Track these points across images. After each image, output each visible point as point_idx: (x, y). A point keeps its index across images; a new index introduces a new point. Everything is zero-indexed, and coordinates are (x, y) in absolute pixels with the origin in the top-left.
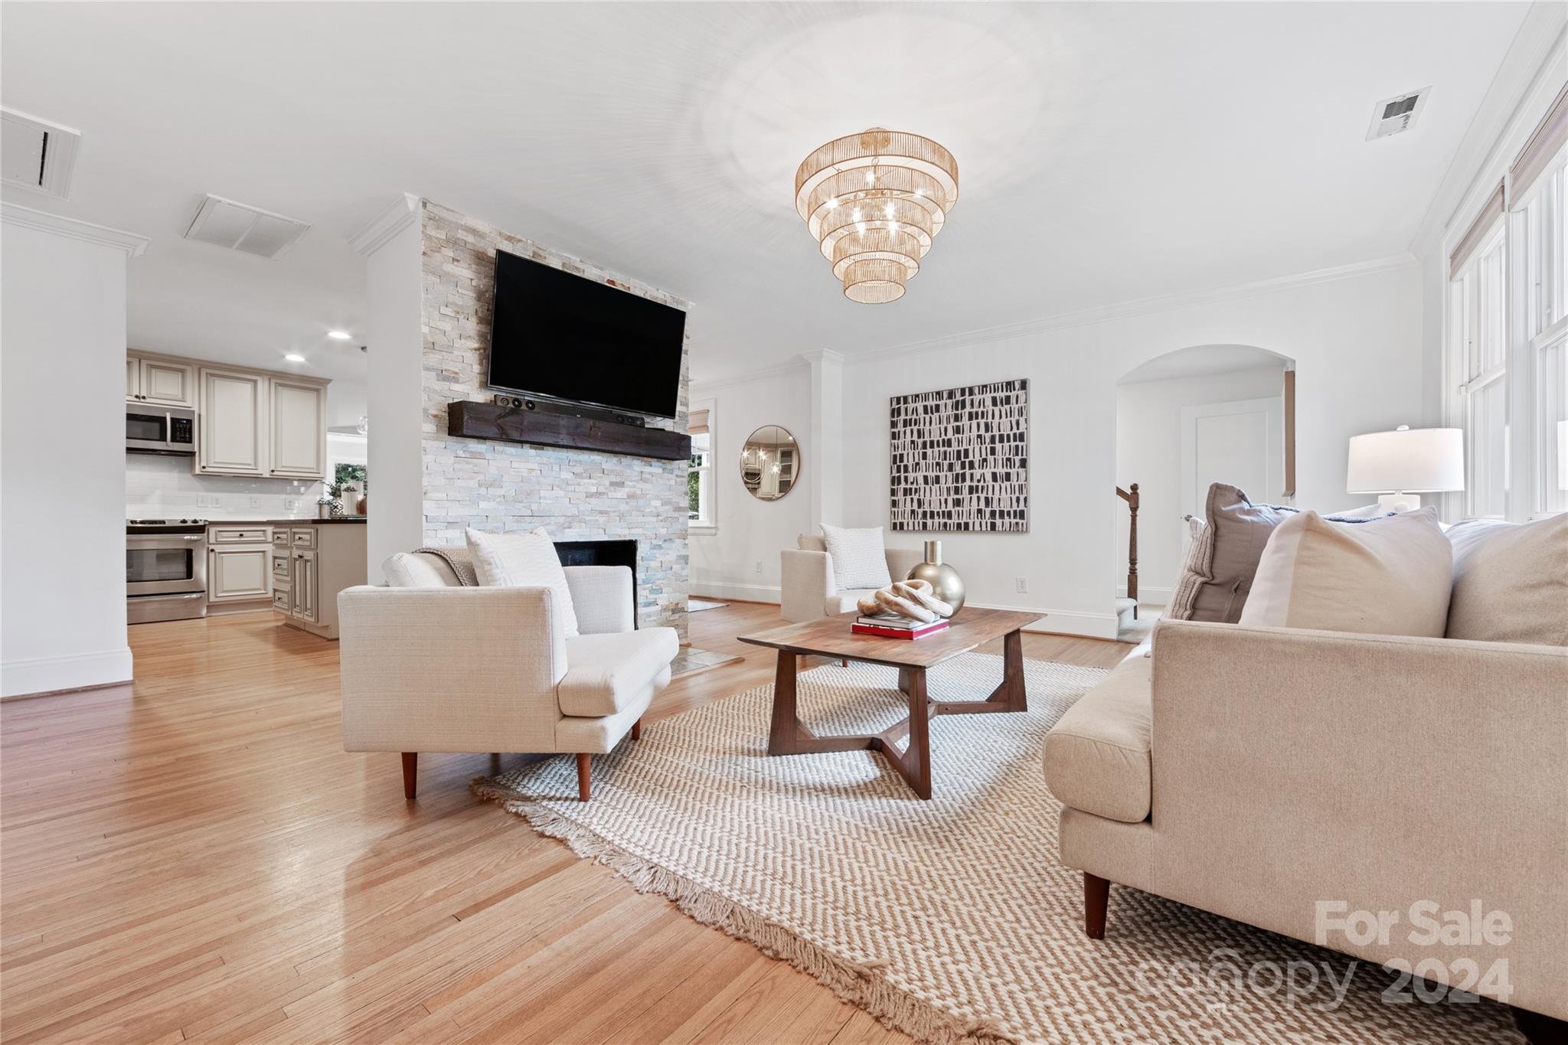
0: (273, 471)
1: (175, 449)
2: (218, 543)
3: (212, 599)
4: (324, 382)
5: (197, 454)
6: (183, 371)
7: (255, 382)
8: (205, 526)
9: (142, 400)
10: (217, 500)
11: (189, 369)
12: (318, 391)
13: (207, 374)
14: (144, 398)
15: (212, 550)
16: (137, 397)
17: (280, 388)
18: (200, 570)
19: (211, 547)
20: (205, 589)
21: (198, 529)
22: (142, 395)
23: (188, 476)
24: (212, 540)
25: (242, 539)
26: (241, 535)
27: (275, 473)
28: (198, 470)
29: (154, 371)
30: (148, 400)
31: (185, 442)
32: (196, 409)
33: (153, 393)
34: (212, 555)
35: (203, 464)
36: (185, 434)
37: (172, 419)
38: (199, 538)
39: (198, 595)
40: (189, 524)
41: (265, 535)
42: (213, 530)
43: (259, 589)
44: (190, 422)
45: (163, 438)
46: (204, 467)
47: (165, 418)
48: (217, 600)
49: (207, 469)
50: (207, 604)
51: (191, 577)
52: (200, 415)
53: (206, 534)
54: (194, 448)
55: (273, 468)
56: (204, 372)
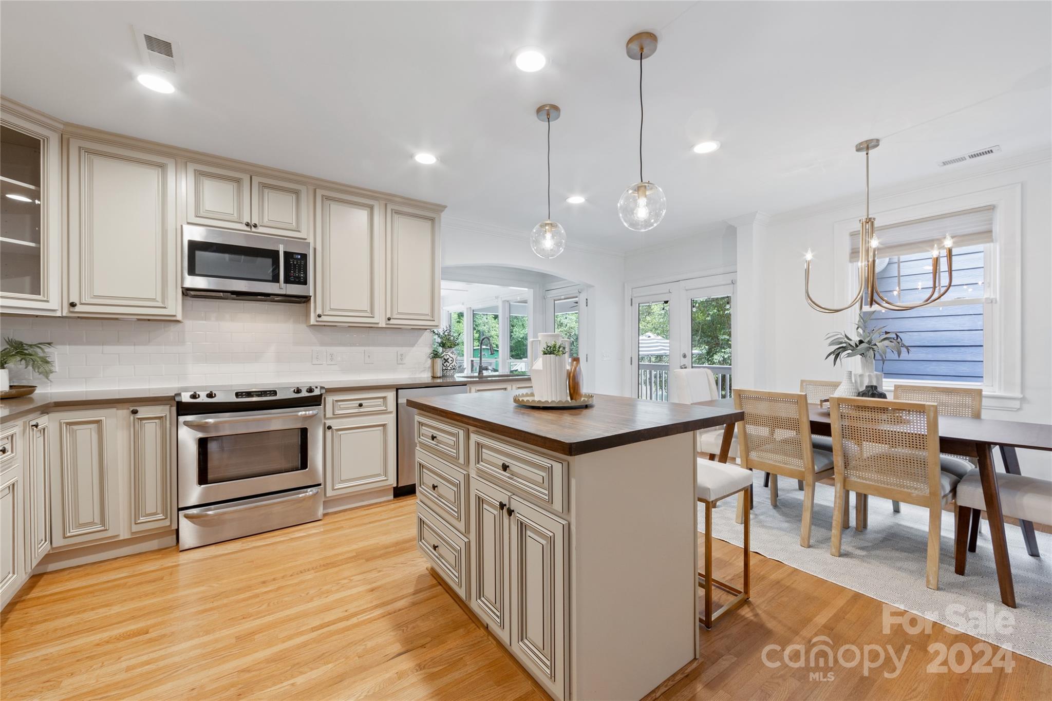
0: (389, 319)
1: (289, 292)
2: (336, 416)
3: (330, 493)
4: (439, 208)
5: (312, 299)
6: (297, 193)
7: (371, 208)
8: (321, 395)
9: (254, 229)
10: (332, 355)
11: (303, 189)
12: (432, 220)
13: (323, 196)
14: (255, 226)
15: (329, 428)
16: (247, 225)
17: (396, 216)
18: (316, 455)
19: (328, 423)
20: (321, 481)
21: (314, 401)
22: (253, 223)
23: (303, 327)
24: (329, 414)
25: (362, 410)
26: (361, 405)
27: (392, 322)
28: (313, 321)
29: (266, 191)
30: (260, 230)
31: (299, 283)
32: (311, 240)
33: (266, 219)
34: (329, 433)
35: (319, 312)
36: (299, 272)
37: (285, 253)
38: (315, 412)
39: (314, 490)
40: (304, 394)
41: (385, 404)
42: (330, 399)
43: (379, 475)
44: (304, 257)
45: (276, 279)
46: (319, 316)
47: (278, 252)
48: (335, 493)
49: (323, 318)
50: (323, 499)
51: (306, 468)
52: (315, 249)
53: (322, 406)
54: (309, 291)
55: (389, 316)
56: (320, 193)
